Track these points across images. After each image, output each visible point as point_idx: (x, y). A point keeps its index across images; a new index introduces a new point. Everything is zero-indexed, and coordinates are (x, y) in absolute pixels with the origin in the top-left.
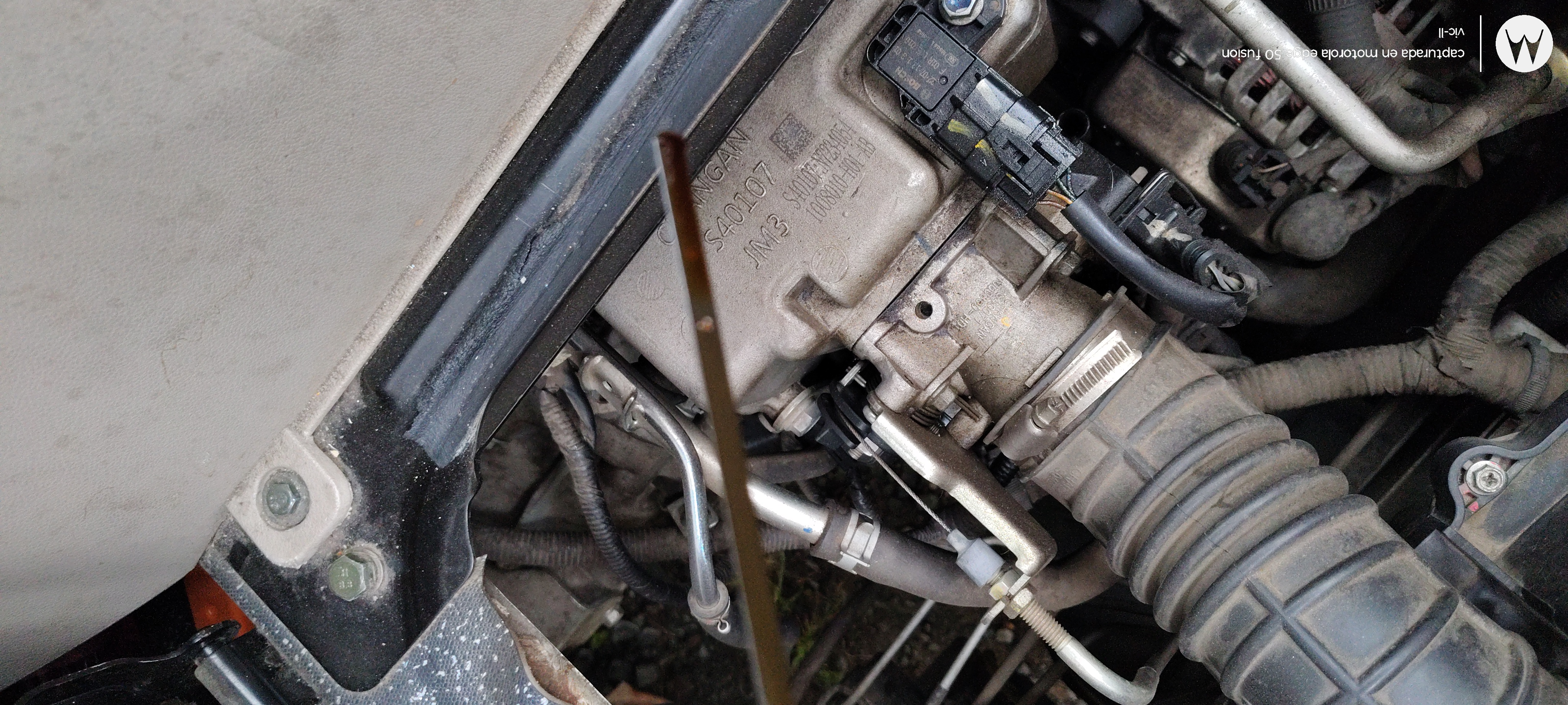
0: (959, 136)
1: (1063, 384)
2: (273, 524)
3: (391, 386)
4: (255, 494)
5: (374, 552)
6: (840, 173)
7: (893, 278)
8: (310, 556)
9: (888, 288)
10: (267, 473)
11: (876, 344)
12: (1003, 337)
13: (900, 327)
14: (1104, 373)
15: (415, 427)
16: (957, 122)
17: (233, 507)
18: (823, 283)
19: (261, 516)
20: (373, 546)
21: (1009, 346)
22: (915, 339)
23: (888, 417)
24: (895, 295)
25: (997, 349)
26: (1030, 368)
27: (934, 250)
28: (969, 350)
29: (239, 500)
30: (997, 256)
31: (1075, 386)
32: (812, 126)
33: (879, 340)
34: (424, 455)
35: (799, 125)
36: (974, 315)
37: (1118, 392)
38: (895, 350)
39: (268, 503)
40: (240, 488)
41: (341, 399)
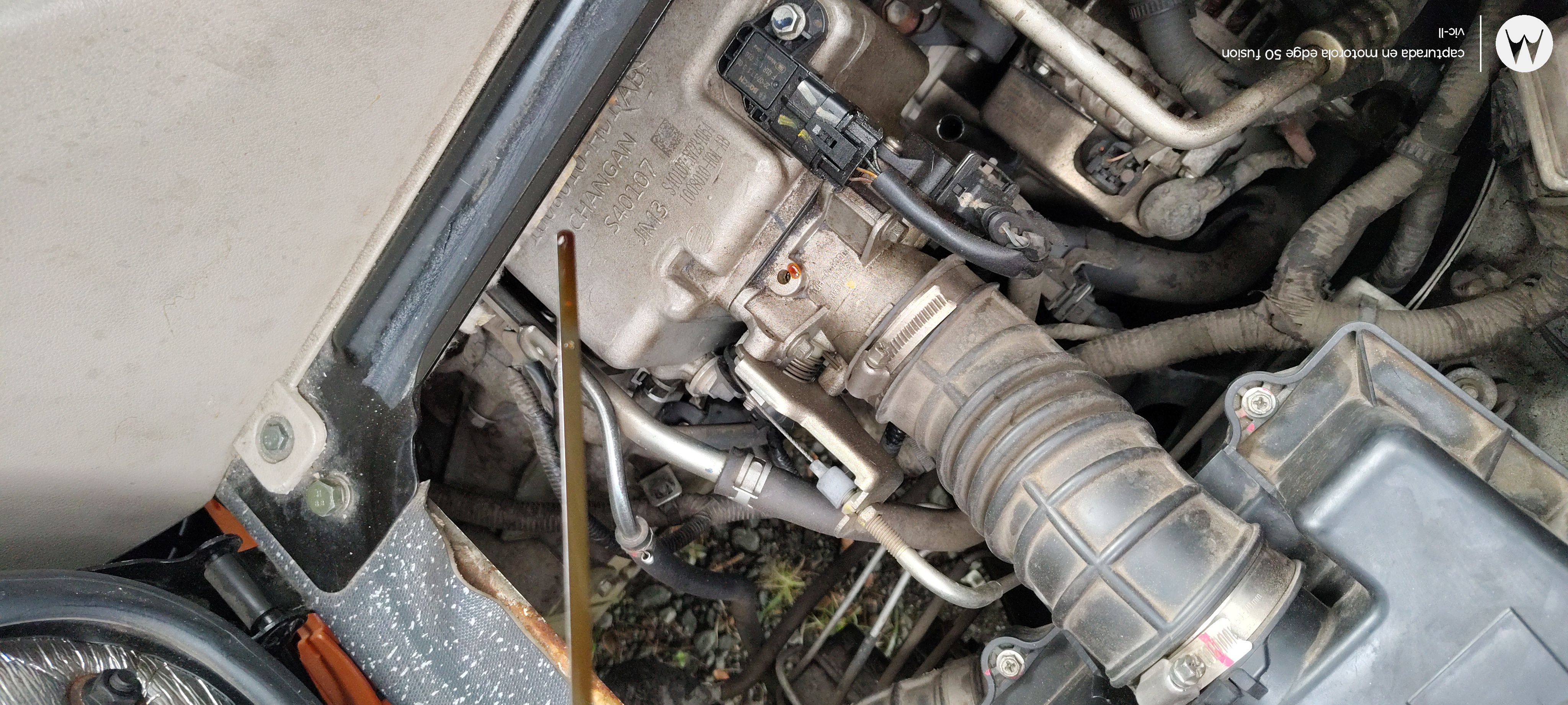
0: (786, 128)
1: (892, 333)
2: (269, 459)
3: (354, 346)
4: (255, 435)
5: (344, 479)
6: (704, 164)
7: (756, 251)
8: (296, 483)
9: (752, 260)
10: (263, 419)
11: (746, 307)
12: (849, 298)
13: (768, 293)
14: (924, 321)
15: (371, 375)
16: (784, 117)
17: (238, 446)
18: (695, 255)
19: (259, 453)
20: (344, 475)
21: (854, 305)
22: (779, 302)
23: (748, 362)
24: (758, 264)
25: (846, 308)
26: (869, 321)
27: (787, 226)
28: (824, 309)
29: (243, 440)
30: (843, 231)
31: (901, 333)
32: (681, 128)
33: (748, 303)
34: (379, 401)
35: (673, 128)
36: (826, 280)
37: (937, 337)
38: (761, 311)
39: (264, 442)
40: (243, 431)
41: (318, 357)
